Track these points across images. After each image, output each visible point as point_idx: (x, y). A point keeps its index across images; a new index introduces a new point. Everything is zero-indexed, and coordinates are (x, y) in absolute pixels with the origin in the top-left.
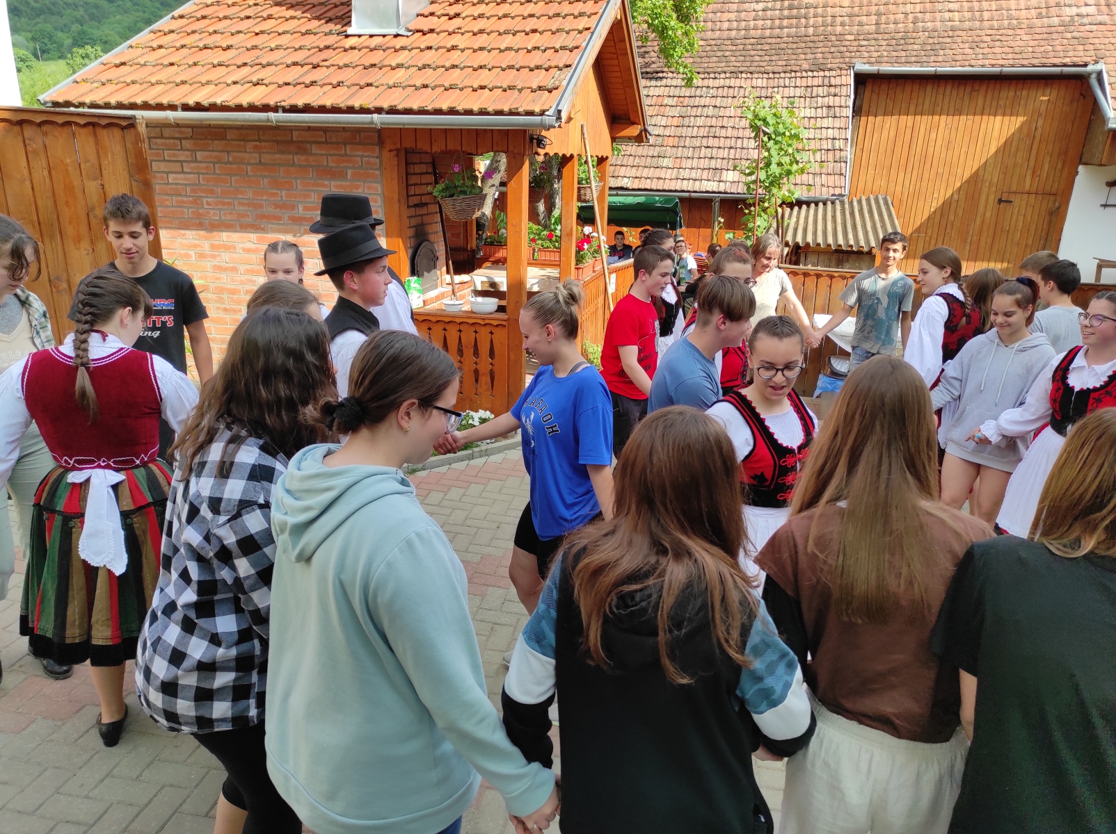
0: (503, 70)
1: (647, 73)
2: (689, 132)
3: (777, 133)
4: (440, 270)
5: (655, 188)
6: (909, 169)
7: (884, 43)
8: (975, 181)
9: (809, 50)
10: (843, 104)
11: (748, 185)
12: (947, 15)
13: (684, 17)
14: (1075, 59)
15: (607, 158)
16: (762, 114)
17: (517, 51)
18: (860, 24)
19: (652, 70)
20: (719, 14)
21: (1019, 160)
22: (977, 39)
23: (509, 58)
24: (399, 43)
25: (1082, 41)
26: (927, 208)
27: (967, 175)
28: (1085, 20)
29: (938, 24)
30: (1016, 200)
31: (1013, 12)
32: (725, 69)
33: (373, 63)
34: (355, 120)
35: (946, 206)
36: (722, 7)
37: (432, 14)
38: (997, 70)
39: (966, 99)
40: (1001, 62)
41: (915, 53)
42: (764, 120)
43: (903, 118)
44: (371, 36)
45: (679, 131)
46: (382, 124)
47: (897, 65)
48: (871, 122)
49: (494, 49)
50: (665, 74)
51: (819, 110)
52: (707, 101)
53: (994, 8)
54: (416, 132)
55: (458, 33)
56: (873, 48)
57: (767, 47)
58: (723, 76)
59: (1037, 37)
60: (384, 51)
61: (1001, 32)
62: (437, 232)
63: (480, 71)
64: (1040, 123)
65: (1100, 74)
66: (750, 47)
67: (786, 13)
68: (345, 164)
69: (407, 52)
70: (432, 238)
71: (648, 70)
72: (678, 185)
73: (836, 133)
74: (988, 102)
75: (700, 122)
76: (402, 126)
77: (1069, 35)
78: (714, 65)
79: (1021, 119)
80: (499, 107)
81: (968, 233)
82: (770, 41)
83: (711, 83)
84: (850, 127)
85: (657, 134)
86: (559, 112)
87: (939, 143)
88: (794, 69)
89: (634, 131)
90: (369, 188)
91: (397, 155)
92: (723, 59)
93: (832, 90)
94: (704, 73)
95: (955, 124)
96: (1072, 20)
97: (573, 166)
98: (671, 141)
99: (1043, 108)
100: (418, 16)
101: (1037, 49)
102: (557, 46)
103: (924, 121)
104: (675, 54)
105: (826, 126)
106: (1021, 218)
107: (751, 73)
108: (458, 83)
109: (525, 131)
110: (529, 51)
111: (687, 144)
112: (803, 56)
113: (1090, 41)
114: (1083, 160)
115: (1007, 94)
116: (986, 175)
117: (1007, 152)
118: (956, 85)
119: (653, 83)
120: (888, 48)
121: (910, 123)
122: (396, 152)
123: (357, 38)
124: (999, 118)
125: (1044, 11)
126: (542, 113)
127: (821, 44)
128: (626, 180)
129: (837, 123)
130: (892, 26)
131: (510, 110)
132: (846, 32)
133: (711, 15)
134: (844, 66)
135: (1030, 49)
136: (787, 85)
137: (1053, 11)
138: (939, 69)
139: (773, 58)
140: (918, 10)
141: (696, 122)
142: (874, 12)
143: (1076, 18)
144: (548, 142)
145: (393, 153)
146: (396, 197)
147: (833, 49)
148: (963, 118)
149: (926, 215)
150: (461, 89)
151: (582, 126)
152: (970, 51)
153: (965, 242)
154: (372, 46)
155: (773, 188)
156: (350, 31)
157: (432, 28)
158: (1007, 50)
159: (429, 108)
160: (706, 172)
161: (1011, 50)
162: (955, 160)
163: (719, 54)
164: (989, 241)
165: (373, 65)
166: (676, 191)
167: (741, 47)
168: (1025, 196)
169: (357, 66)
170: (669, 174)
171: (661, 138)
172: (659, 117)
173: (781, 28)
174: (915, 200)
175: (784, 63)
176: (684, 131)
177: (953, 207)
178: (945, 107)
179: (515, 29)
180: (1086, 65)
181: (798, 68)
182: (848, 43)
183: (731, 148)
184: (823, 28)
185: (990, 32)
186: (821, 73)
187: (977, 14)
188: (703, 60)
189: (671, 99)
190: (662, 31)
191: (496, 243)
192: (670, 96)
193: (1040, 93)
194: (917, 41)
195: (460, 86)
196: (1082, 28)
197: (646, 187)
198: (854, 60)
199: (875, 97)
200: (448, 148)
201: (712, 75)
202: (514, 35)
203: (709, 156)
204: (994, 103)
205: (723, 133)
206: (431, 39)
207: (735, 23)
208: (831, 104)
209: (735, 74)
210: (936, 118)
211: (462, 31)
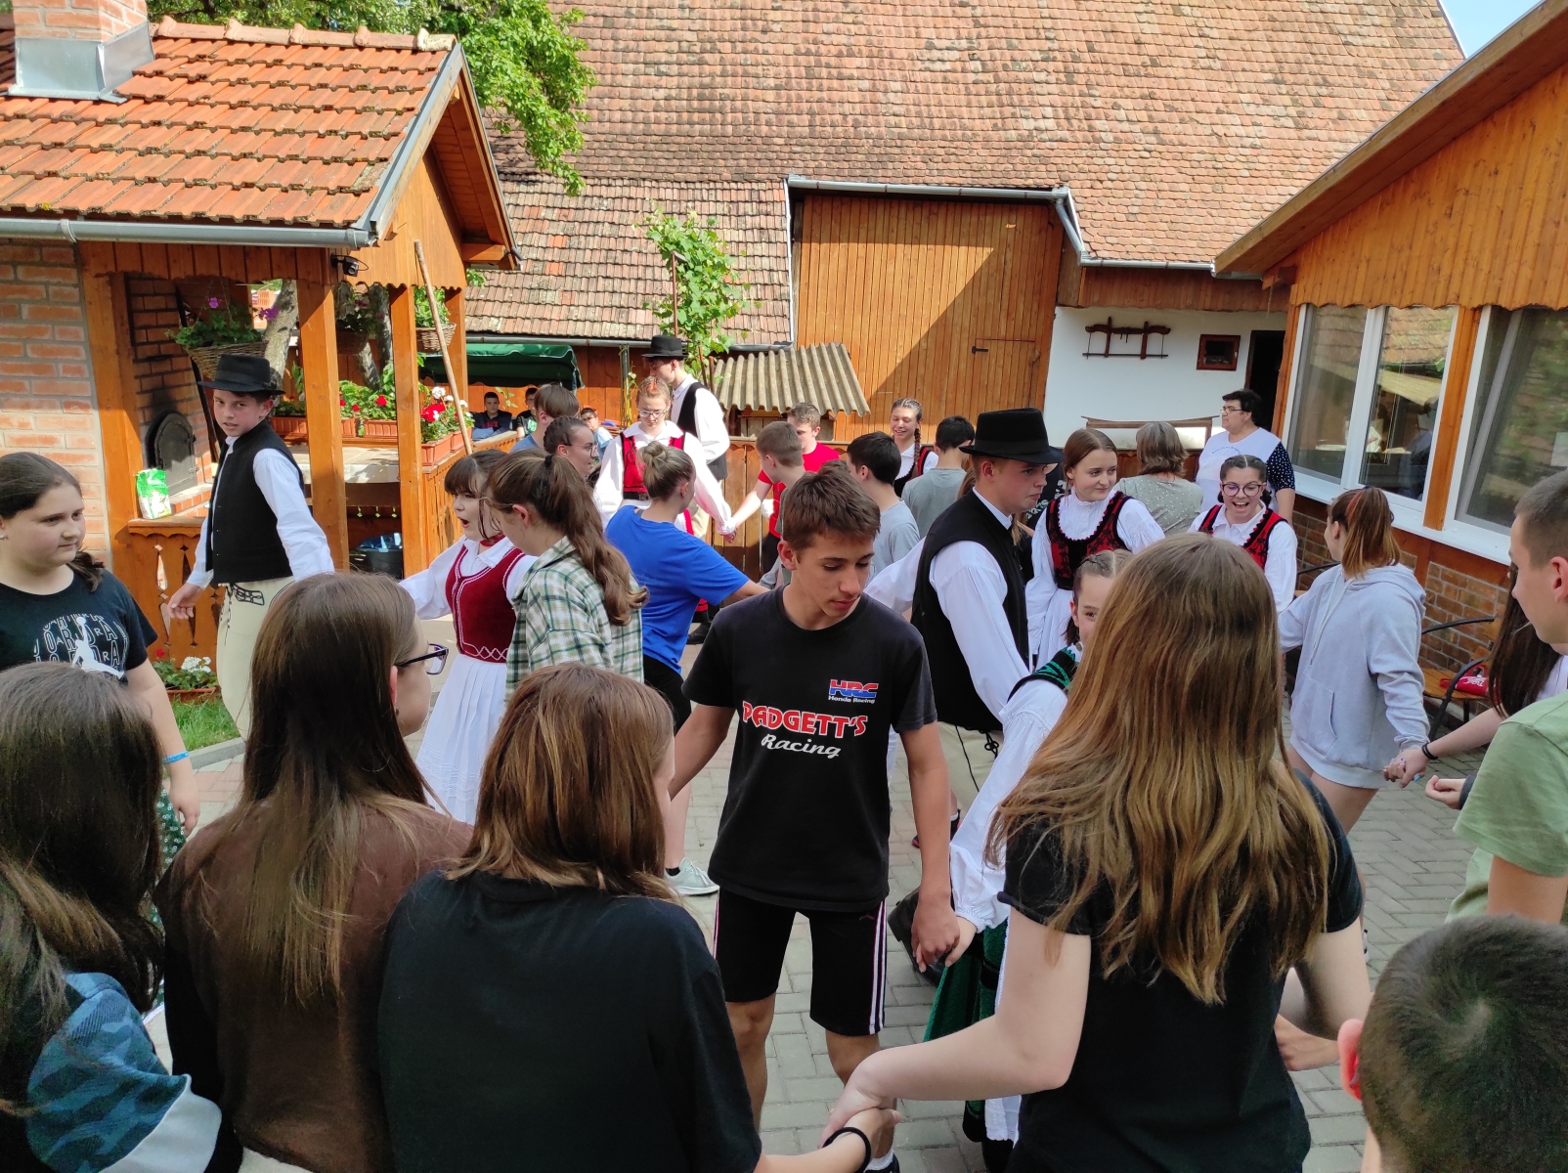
0: (282, 161)
1: (513, 174)
2: (580, 256)
3: (697, 263)
4: (200, 455)
5: (537, 333)
6: (867, 311)
7: (822, 150)
8: (943, 324)
9: (729, 155)
10: (778, 226)
11: (663, 328)
12: (893, 120)
13: (558, 102)
14: (1038, 181)
15: (459, 290)
16: (674, 236)
17: (303, 134)
18: (791, 125)
19: (520, 170)
20: (606, 100)
21: (991, 300)
22: (929, 151)
23: (289, 145)
24: (102, 113)
25: (1044, 160)
26: (892, 359)
27: (934, 318)
28: (1045, 136)
29: (883, 129)
30: (992, 347)
31: (966, 121)
32: (622, 174)
33: (59, 141)
34: (29, 228)
35: (914, 357)
36: (611, 92)
37: (159, 73)
38: (955, 189)
39: (924, 223)
40: (959, 180)
41: (859, 165)
42: (677, 244)
43: (853, 246)
44: (53, 100)
45: (566, 255)
46: (78, 234)
47: (839, 179)
48: (815, 250)
49: (265, 130)
50: (538, 177)
51: (749, 233)
52: (601, 216)
53: (945, 115)
54: (141, 248)
55: (204, 104)
56: (808, 157)
57: (674, 148)
58: (619, 182)
59: (995, 152)
60: (77, 123)
61: (955, 144)
62: (190, 399)
63: (243, 161)
64: (1009, 255)
65: (1066, 199)
66: (652, 146)
67: (695, 104)
68: (16, 296)
69: (118, 128)
70: (183, 408)
71: (514, 170)
72: (571, 329)
73: (773, 263)
74: (949, 229)
75: (593, 243)
76: (114, 240)
77: (1029, 153)
78: (606, 167)
79: (988, 250)
80: (276, 215)
81: (942, 389)
82: (678, 139)
83: (604, 191)
84: (790, 255)
85: (534, 256)
86: (373, 224)
87: (898, 278)
88: (712, 178)
89: (496, 253)
90: (63, 333)
91: (111, 283)
92: (618, 160)
93: (763, 207)
94: (594, 178)
95: (914, 256)
96: (1030, 135)
97: (406, 301)
98: (555, 268)
99: (1011, 237)
100: (134, 74)
101: (996, 167)
102: (366, 131)
103: (878, 250)
104: (549, 151)
105: (760, 253)
106: (1000, 371)
107: (656, 181)
108: (207, 178)
109: (322, 251)
110: (321, 136)
111: (578, 273)
112: (722, 162)
113: (1052, 160)
114: (1060, 301)
115: (969, 219)
116: (956, 319)
117: (976, 291)
118: (911, 207)
119: (523, 187)
120: (827, 157)
121: (862, 253)
122: (107, 278)
123: (27, 101)
124: (963, 249)
125: (999, 122)
126: (347, 225)
127: (744, 148)
128: (494, 321)
129: (774, 250)
130: (829, 129)
131: (295, 219)
132: (774, 134)
133: (596, 101)
134: (775, 177)
135: (990, 167)
136: (705, 198)
137: (1010, 123)
138: (889, 186)
139: (684, 163)
140: (858, 112)
141: (587, 243)
142: (806, 111)
143: (1035, 133)
144: (361, 266)
145: (102, 280)
146: (112, 347)
147: (759, 155)
148: (923, 247)
149: (891, 369)
150: (213, 187)
151: (416, 245)
152: (921, 165)
153: (940, 401)
154: (56, 115)
155: (697, 333)
156: (14, 90)
157: (160, 93)
158: (964, 166)
159: (160, 213)
160: (607, 312)
161: (968, 167)
162: (919, 299)
163: (612, 153)
164: (967, 398)
165: (58, 145)
166: (567, 337)
167: (641, 146)
168: (1002, 344)
169: (28, 144)
170: (556, 313)
171: (541, 264)
172: (535, 235)
173: (691, 123)
174: (877, 350)
175: (699, 170)
176: (572, 255)
177: (922, 357)
178: (901, 234)
179: (298, 104)
180: (1050, 189)
181: (717, 177)
182: (778, 148)
183: (639, 279)
184: (744, 127)
185: (943, 143)
186: (748, 186)
187: (927, 121)
188: (591, 160)
189: (550, 211)
190: (529, 119)
191: (294, 413)
192: (548, 207)
193: (1005, 219)
194: (861, 150)
195: (213, 182)
196: (1042, 145)
197: (525, 330)
198: (787, 171)
199: (816, 219)
200: (198, 273)
201: (604, 182)
202: (296, 111)
203: (610, 289)
204: (957, 230)
205: (626, 258)
206: (157, 111)
207: (630, 114)
208: (763, 225)
209: (636, 181)
210: (892, 246)
211: (212, 101)
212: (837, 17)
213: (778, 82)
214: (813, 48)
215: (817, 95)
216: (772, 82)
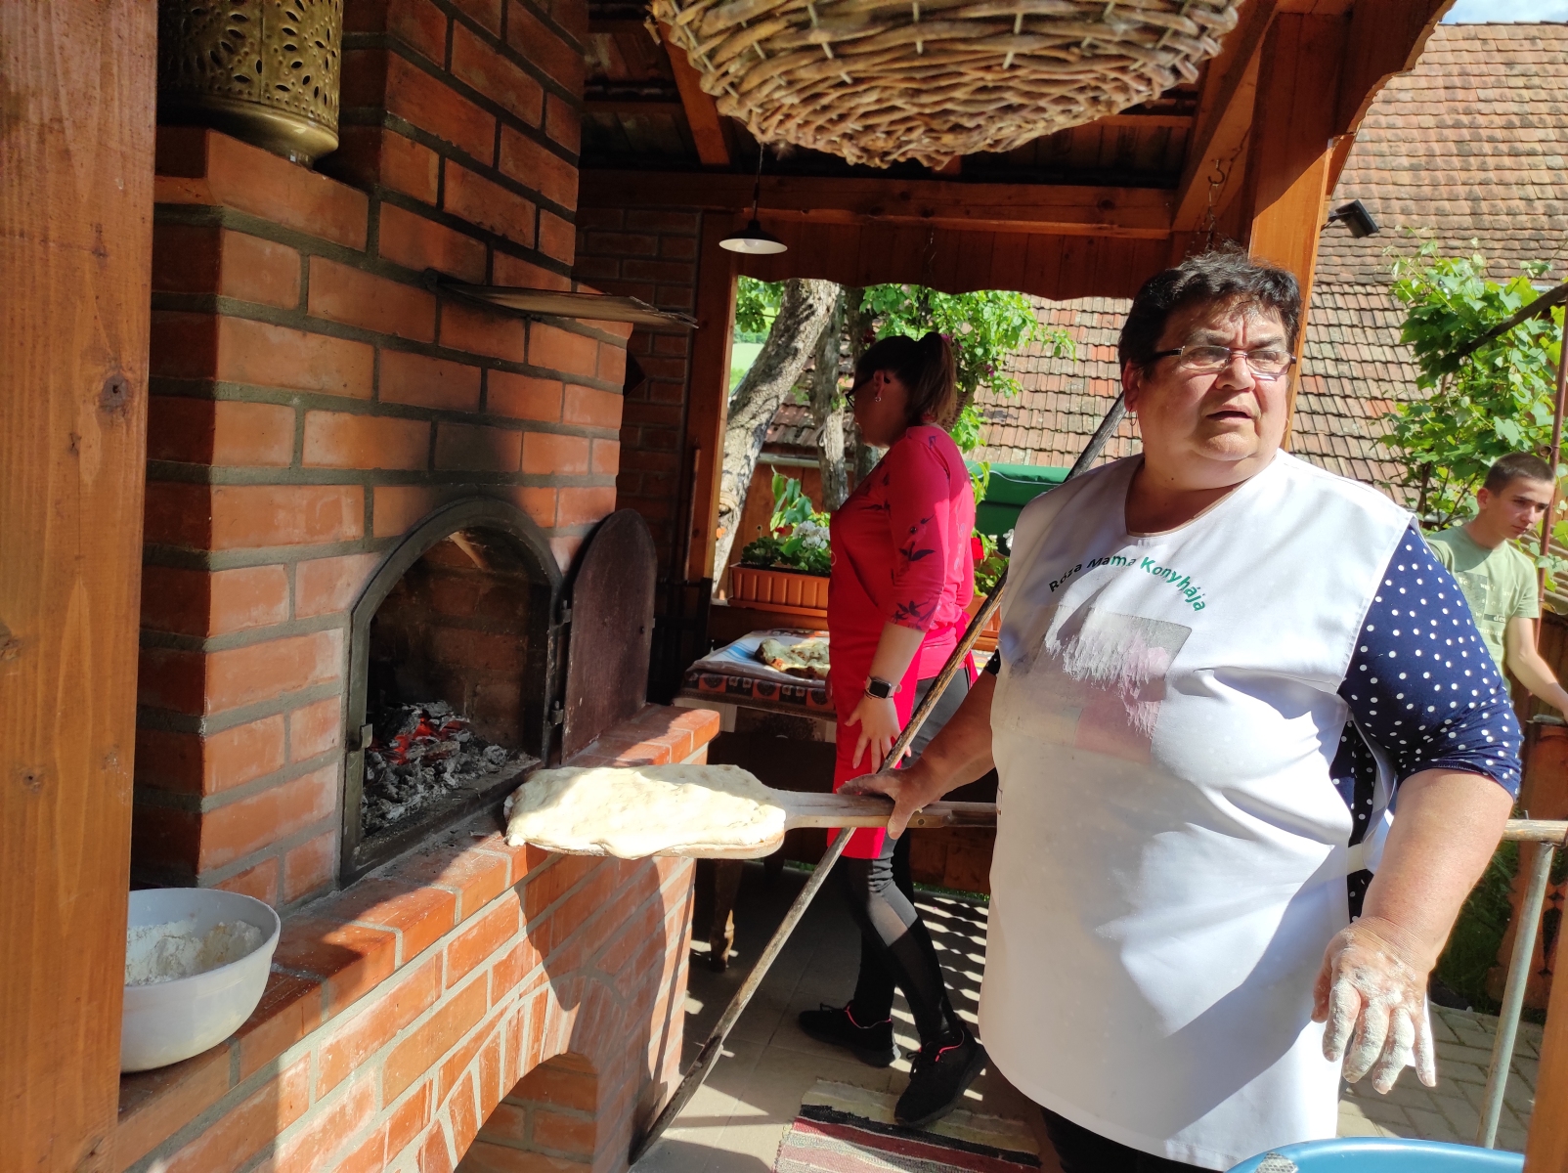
7: (1497, 245)
130: (1505, 218)
140: (1550, 196)
142: (1463, 195)
171: (1081, 381)
212: (1499, 81)
213: (1414, 161)
214: (1465, 119)
215: (1481, 176)
216: (1405, 162)
